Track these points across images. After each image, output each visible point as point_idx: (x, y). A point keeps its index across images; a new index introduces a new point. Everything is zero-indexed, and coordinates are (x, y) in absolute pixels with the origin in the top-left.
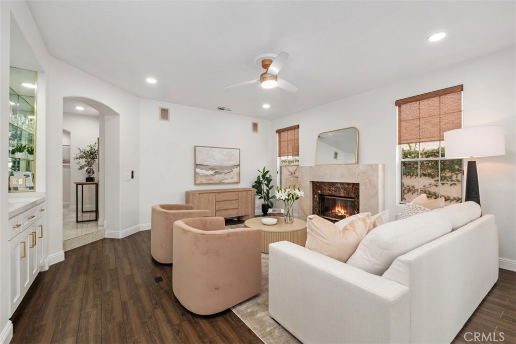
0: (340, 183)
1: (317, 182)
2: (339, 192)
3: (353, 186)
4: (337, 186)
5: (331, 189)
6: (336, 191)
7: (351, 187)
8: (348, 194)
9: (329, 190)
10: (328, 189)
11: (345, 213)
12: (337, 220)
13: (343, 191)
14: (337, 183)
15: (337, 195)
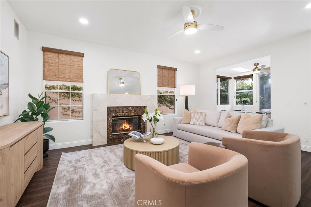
0: (131, 107)
1: (111, 107)
2: (131, 113)
3: (140, 108)
4: (129, 109)
5: (125, 111)
6: (128, 113)
7: (139, 109)
8: (137, 113)
9: (123, 112)
10: (121, 112)
11: (129, 127)
12: (129, 132)
13: (133, 112)
14: (129, 107)
15: (129, 115)
